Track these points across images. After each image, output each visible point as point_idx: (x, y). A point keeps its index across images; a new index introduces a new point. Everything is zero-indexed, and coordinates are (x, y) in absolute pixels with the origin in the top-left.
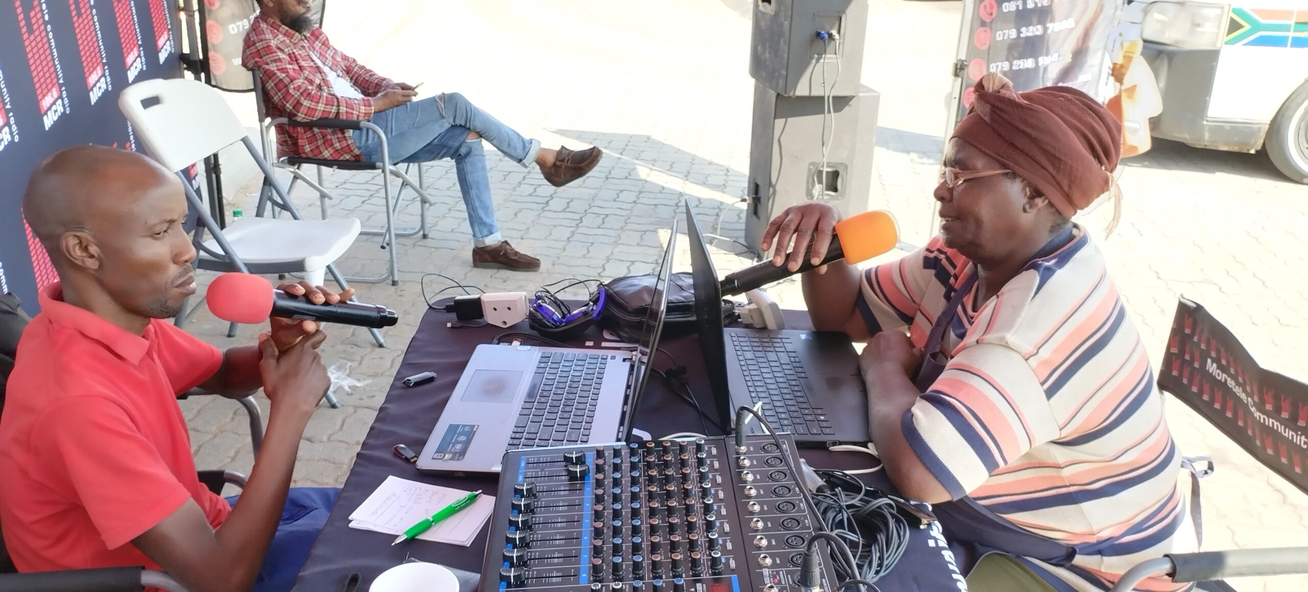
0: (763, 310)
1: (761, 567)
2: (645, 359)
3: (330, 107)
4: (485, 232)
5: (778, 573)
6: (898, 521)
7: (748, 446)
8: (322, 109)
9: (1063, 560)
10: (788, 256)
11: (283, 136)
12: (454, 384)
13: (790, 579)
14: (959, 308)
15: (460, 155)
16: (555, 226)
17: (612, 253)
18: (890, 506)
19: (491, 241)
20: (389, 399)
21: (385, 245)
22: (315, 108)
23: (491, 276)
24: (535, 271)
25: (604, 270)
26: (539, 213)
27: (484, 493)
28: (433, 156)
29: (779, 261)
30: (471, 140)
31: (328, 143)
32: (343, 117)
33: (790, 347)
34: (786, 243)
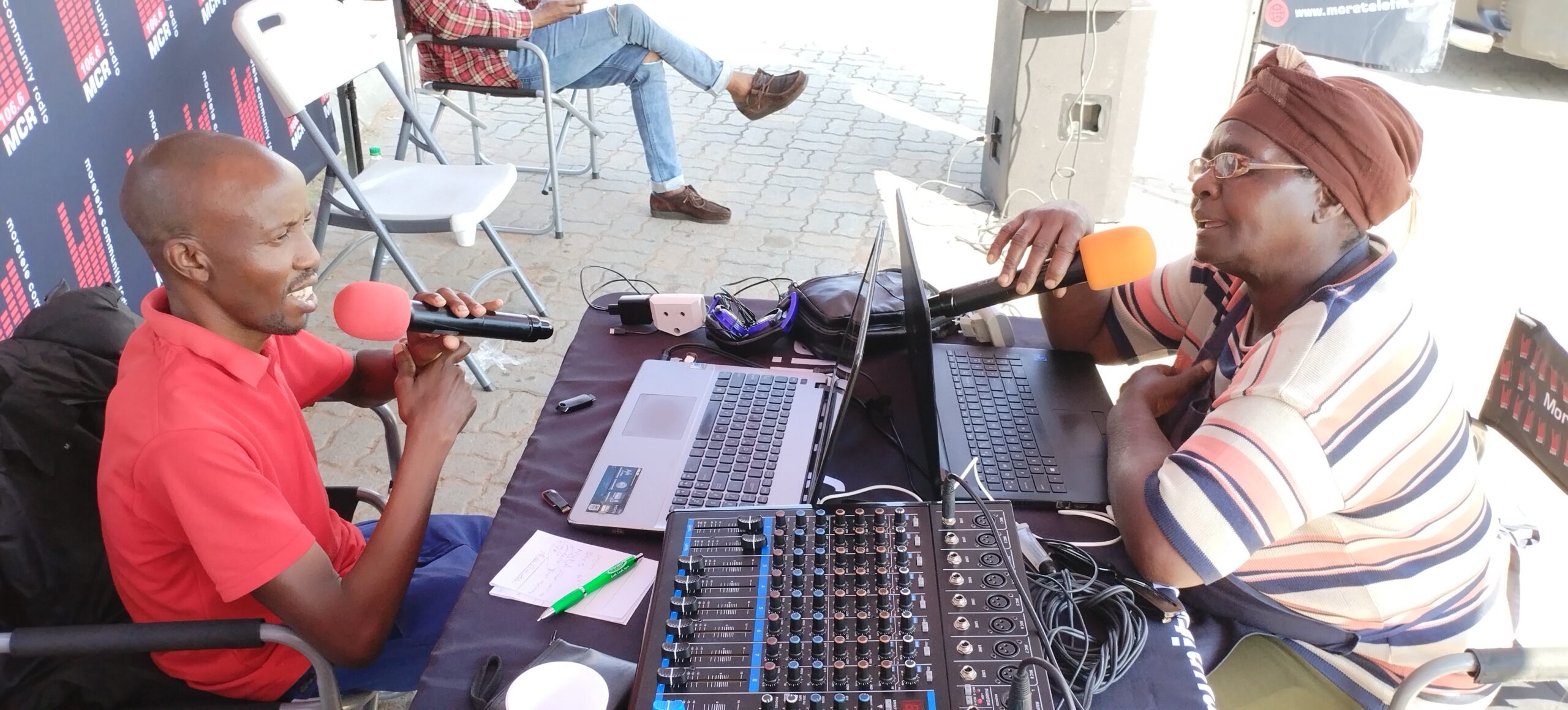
0: (988, 323)
1: (963, 681)
2: (843, 384)
3: (481, 22)
4: (666, 175)
5: (983, 690)
6: (1136, 615)
7: (957, 517)
8: (472, 24)
9: (1341, 647)
10: (1018, 274)
11: (425, 55)
12: (614, 411)
13: (997, 700)
14: (1231, 337)
15: (636, 81)
16: (750, 165)
17: (818, 201)
18: (1127, 594)
19: (673, 186)
20: (540, 428)
21: (547, 190)
22: (464, 23)
23: (672, 229)
24: (724, 223)
25: (807, 223)
26: (731, 147)
27: (645, 556)
28: (603, 81)
29: (1006, 282)
30: (649, 62)
31: (479, 66)
32: (497, 34)
33: (1019, 372)
34: (1016, 259)
